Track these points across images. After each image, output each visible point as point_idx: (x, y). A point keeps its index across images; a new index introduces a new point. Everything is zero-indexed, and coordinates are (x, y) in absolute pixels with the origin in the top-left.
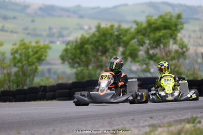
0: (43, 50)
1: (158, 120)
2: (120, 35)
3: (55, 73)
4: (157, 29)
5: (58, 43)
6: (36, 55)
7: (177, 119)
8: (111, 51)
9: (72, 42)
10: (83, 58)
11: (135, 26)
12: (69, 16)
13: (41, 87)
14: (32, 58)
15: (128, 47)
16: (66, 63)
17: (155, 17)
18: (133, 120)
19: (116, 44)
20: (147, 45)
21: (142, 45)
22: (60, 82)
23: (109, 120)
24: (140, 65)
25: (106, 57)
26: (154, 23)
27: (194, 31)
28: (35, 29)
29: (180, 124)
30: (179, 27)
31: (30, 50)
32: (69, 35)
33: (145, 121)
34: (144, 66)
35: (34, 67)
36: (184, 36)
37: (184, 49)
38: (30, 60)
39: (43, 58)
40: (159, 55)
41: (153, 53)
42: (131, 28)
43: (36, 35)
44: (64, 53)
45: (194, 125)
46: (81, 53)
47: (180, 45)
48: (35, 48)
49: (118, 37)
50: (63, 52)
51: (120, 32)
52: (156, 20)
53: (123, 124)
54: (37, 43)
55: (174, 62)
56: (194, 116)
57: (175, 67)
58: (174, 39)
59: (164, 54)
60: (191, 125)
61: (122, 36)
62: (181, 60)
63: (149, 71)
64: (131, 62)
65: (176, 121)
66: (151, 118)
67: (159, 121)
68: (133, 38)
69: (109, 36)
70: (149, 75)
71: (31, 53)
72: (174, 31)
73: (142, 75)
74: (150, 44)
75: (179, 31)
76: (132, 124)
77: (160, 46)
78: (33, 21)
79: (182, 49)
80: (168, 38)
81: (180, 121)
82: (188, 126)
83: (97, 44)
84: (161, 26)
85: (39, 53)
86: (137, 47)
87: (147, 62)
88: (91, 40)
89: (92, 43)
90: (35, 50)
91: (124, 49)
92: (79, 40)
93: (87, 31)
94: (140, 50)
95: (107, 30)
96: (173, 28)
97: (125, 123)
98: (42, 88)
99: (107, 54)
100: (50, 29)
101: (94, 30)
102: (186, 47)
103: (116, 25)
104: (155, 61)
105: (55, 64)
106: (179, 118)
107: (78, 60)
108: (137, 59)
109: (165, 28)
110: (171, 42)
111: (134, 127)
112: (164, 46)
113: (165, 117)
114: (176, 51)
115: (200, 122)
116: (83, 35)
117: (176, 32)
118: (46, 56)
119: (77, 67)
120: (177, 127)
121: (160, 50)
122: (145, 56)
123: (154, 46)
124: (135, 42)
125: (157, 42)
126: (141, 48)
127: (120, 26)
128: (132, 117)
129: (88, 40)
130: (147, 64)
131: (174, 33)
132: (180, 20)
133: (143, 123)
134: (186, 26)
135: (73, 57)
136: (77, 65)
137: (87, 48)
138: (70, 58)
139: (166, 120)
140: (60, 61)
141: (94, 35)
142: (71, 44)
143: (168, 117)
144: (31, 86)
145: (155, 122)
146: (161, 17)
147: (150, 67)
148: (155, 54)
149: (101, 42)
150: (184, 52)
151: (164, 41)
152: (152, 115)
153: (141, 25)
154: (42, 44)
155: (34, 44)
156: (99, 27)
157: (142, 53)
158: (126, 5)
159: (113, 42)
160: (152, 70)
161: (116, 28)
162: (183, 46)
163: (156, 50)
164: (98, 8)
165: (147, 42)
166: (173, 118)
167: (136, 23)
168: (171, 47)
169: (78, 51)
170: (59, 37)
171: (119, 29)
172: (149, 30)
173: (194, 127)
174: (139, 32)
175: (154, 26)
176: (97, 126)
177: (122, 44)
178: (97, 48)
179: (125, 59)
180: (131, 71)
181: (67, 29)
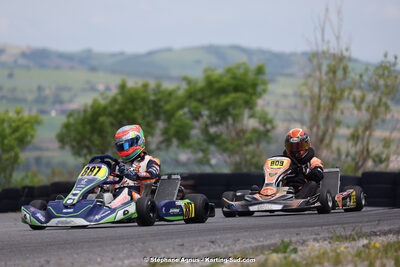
0: (28, 125)
1: (224, 246)
2: (159, 100)
3: (48, 165)
4: (223, 91)
5: (53, 114)
6: (17, 135)
7: (256, 244)
9: (79, 112)
10: (96, 139)
11: (184, 86)
12: (72, 68)
13: (24, 188)
14: (9, 138)
15: (173, 121)
16: (68, 148)
17: (219, 71)
18: (182, 245)
19: (152, 117)
20: (205, 118)
21: (196, 119)
22: (57, 179)
23: (140, 244)
24: (192, 152)
26: (217, 81)
27: (285, 96)
28: (13, 90)
29: (262, 253)
30: (260, 88)
31: (6, 125)
32: (71, 101)
33: (203, 247)
34: (200, 155)
35: (13, 154)
36: (268, 103)
37: (269, 126)
38: (6, 142)
39: (29, 138)
40: (224, 137)
41: (215, 132)
42: (179, 88)
43: (16, 100)
44: (64, 131)
45: (287, 255)
46: (93, 131)
47: (260, 118)
48: (14, 121)
49: (156, 103)
50: (62, 129)
51: (159, 96)
52: (221, 76)
53: (165, 253)
54: (18, 113)
55: (251, 148)
56: (286, 240)
57: (253, 157)
58: (251, 108)
59: (233, 134)
60: (281, 255)
61: (162, 103)
62: (263, 145)
63: (208, 162)
64: (178, 147)
65: (255, 249)
66: (213, 242)
67: (226, 249)
68: (181, 106)
69: (140, 102)
70: (208, 170)
71: (8, 131)
72: (251, 95)
73: (197, 170)
74: (210, 117)
75: (260, 95)
76: (180, 252)
77: (227, 121)
78: (11, 76)
79: (264, 125)
80: (240, 107)
81: (262, 249)
82: (275, 257)
83: (120, 116)
84: (229, 85)
85: (22, 131)
86: (188, 121)
87: (203, 148)
88: (110, 109)
89: (110, 114)
90: (14, 125)
91: (166, 124)
92: (89, 110)
93: (102, 94)
94: (192, 128)
95: (137, 92)
96: (250, 90)
97: (167, 250)
98: (26, 190)
100: (40, 89)
101: (114, 92)
102: (271, 122)
103: (152, 84)
104: (218, 145)
105: (47, 149)
106: (260, 244)
107: (87, 143)
108: (188, 143)
109: (237, 89)
110: (246, 113)
112: (234, 120)
113: (236, 241)
114: (255, 131)
115: (295, 251)
116: (95, 101)
117: (254, 97)
118: (32, 136)
119: (85, 156)
120: (258, 258)
121: (227, 127)
122: (202, 137)
123: (217, 119)
124: (185, 114)
125: (222, 114)
126: (196, 123)
127: (159, 86)
128: (179, 241)
129: (105, 108)
130: (203, 151)
131: (251, 98)
132: (261, 77)
133: (199, 250)
134: (270, 87)
135: (78, 137)
136: (85, 151)
137: (103, 123)
138: (75, 139)
139: (238, 247)
140: (56, 145)
141: (114, 101)
142: (76, 116)
143: (241, 241)
144: (7, 187)
145: (219, 250)
146: (229, 71)
147: (210, 156)
148: (219, 133)
149: (127, 112)
150: (268, 131)
151: (234, 112)
152: (213, 238)
153: (195, 84)
154: (26, 115)
155: (12, 114)
156: (123, 87)
157: (196, 133)
158: (169, 50)
159: (147, 112)
160: (213, 161)
161: (154, 90)
162: (265, 120)
163: (220, 127)
164: (122, 54)
165: (205, 112)
166: (250, 243)
167: (186, 79)
168: (245, 122)
169: (88, 128)
170: (54, 103)
171: (158, 90)
172: (208, 93)
173: (285, 258)
174: (191, 96)
175: (217, 86)
176: (121, 255)
177: (162, 116)
179: (167, 141)
180: (178, 163)
181: (69, 89)
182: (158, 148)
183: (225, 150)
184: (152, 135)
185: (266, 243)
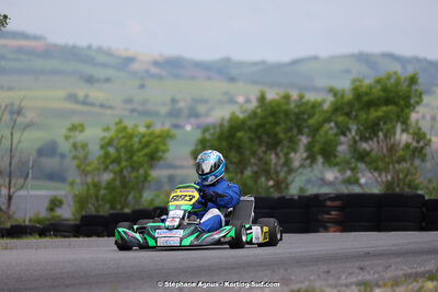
0: (159, 140)
1: (374, 273)
2: (303, 113)
5: (188, 128)
6: (147, 150)
7: (409, 271)
8: (286, 143)
9: (214, 127)
10: (234, 156)
11: (330, 98)
12: (209, 78)
14: (138, 154)
15: (318, 137)
17: (368, 81)
18: (328, 272)
19: (295, 131)
20: (353, 133)
21: (344, 134)
23: (282, 271)
24: (340, 171)
25: (277, 155)
26: (367, 94)
28: (145, 102)
29: (416, 281)
30: (412, 101)
31: (135, 140)
32: (207, 115)
33: (351, 274)
34: (349, 173)
35: (142, 172)
36: (423, 117)
37: (422, 143)
38: (135, 158)
39: (160, 154)
40: (374, 154)
41: (365, 149)
42: (324, 101)
44: (199, 146)
46: (230, 146)
47: (414, 135)
48: (144, 136)
50: (196, 145)
51: (302, 108)
52: (371, 87)
53: (309, 280)
54: (148, 127)
55: (404, 165)
57: (406, 176)
58: (405, 122)
59: (385, 150)
60: (436, 283)
61: (306, 117)
62: (417, 162)
63: (357, 182)
64: (323, 163)
65: (408, 277)
66: (362, 269)
67: (376, 276)
68: (327, 121)
69: (282, 115)
70: (356, 190)
71: (137, 146)
72: (403, 107)
73: (344, 190)
74: (358, 132)
75: (414, 108)
76: (326, 280)
77: (378, 136)
78: (142, 87)
79: (418, 142)
80: (392, 121)
81: (416, 276)
82: (430, 285)
83: (261, 130)
84: (379, 99)
85: (152, 146)
87: (353, 165)
88: (249, 123)
89: (250, 129)
90: (144, 140)
91: (309, 139)
92: (226, 124)
93: (241, 106)
94: (340, 144)
95: (278, 104)
96: (402, 102)
97: (312, 278)
98: (159, 211)
99: (279, 149)
100: (173, 101)
101: (254, 104)
102: (424, 137)
103: (295, 95)
104: (368, 164)
105: (182, 167)
106: (414, 271)
108: (334, 160)
109: (388, 102)
110: (399, 127)
111: (330, 286)
112: (386, 136)
113: (388, 267)
116: (233, 114)
117: (407, 111)
118: (164, 152)
120: (410, 287)
121: (378, 142)
122: (349, 154)
123: (367, 135)
124: (332, 128)
125: (372, 130)
126: (342, 139)
127: (301, 97)
128: (324, 268)
129: (244, 122)
130: (352, 170)
131: (402, 112)
132: (414, 87)
133: (346, 278)
134: (426, 99)
137: (241, 139)
139: (389, 274)
140: (191, 161)
141: (254, 115)
142: (212, 131)
143: (393, 267)
144: (136, 208)
145: (368, 277)
146: (378, 82)
147: (359, 175)
148: (368, 149)
149: (268, 126)
150: (422, 148)
151: (385, 127)
152: (362, 264)
153: (342, 97)
154: (157, 129)
155: (142, 130)
156: (262, 99)
157: (343, 149)
158: (316, 58)
159: (289, 126)
160: (363, 181)
161: (295, 101)
162: (419, 136)
163: (370, 143)
164: (263, 62)
165: (354, 128)
166: (402, 269)
167: (331, 90)
168: (398, 137)
169: (225, 143)
170: (189, 116)
171: (301, 102)
172: (357, 107)
174: (337, 109)
175: (365, 98)
177: (306, 131)
178: (260, 138)
179: (312, 158)
180: (323, 182)
181: (205, 101)
182: (302, 166)
183: (376, 169)
184: (295, 151)
185: (419, 270)
